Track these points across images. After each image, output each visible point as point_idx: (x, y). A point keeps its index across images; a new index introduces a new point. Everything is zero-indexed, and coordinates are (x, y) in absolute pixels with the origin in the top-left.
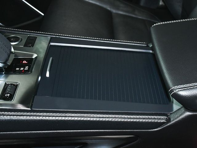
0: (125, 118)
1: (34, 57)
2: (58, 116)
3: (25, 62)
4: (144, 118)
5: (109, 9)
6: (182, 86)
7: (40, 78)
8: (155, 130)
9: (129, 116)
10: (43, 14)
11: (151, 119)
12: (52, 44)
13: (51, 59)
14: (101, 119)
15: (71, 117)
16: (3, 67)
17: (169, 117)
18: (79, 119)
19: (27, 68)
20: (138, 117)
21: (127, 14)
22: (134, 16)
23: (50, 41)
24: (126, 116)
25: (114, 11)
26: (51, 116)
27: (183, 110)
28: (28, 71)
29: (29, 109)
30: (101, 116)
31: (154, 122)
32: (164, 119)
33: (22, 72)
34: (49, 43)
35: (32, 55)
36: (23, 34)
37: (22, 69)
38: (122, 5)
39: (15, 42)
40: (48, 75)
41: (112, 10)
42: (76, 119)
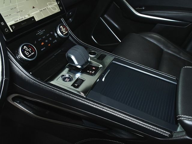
0: (140, 123)
1: (100, 67)
2: (99, 107)
3: (94, 68)
4: (154, 128)
5: (162, 48)
6: (187, 117)
7: (98, 80)
8: (160, 139)
9: (143, 123)
10: (120, 41)
11: (158, 130)
12: (114, 62)
13: (109, 70)
14: (124, 118)
15: (107, 110)
16: (81, 68)
17: (172, 134)
18: (111, 113)
19: (93, 72)
20: (149, 126)
21: (174, 54)
22: (179, 56)
23: (113, 60)
24: (141, 122)
25: (165, 50)
26: (95, 105)
27: (184, 133)
28: (93, 74)
29: (85, 97)
30: (125, 116)
31: (160, 134)
32: (168, 134)
33: (90, 74)
34: (112, 61)
35: (99, 65)
36: (100, 52)
37: (91, 72)
38: (172, 47)
39: (93, 55)
40: (103, 80)
41: (164, 49)
42: (109, 112)
